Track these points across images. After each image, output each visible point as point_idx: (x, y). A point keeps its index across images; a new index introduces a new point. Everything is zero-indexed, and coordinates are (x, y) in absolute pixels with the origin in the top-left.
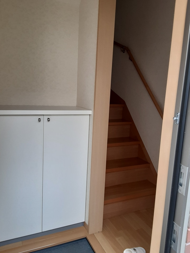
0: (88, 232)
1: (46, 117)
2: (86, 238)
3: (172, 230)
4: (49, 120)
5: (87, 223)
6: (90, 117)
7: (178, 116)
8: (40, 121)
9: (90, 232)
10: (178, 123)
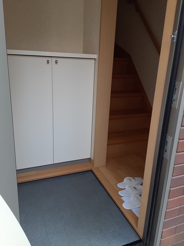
0: (93, 166)
1: (54, 60)
2: (91, 170)
3: (165, 142)
4: (56, 62)
5: (92, 158)
6: (95, 61)
7: (175, 34)
8: (48, 63)
9: (95, 166)
10: (175, 41)
